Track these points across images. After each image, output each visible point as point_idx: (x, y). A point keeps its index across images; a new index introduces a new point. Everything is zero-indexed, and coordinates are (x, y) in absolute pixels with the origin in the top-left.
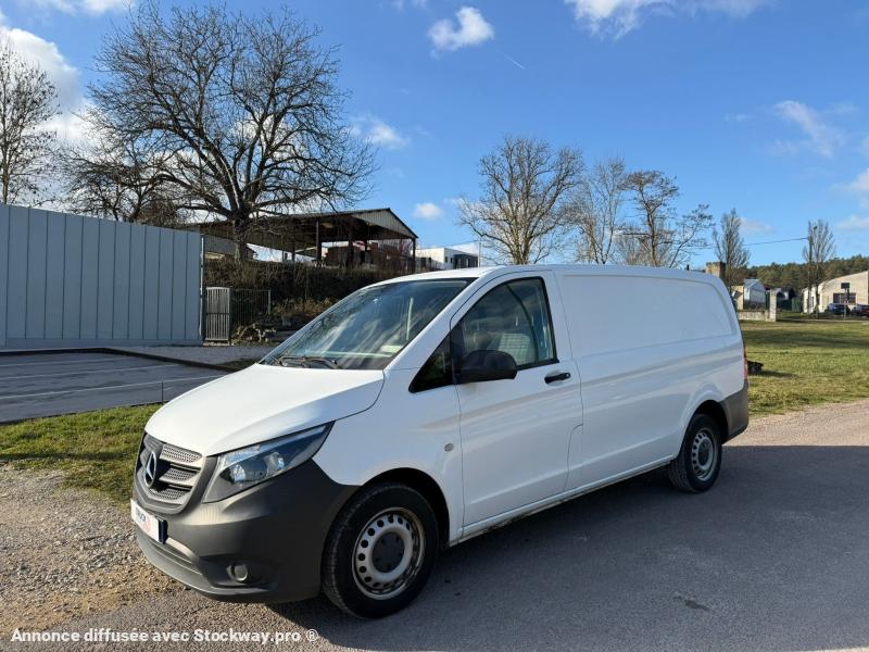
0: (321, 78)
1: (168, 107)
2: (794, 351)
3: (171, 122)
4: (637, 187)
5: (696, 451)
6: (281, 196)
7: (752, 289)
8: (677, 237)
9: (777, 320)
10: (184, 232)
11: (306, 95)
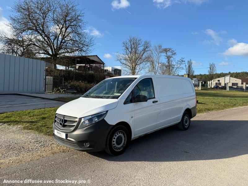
0: (79, 18)
1: (34, 24)
2: (206, 98)
3: (34, 28)
4: (165, 52)
5: (185, 120)
6: (66, 51)
7: (195, 81)
8: (176, 66)
9: (201, 89)
10: (36, 60)
11: (75, 23)
